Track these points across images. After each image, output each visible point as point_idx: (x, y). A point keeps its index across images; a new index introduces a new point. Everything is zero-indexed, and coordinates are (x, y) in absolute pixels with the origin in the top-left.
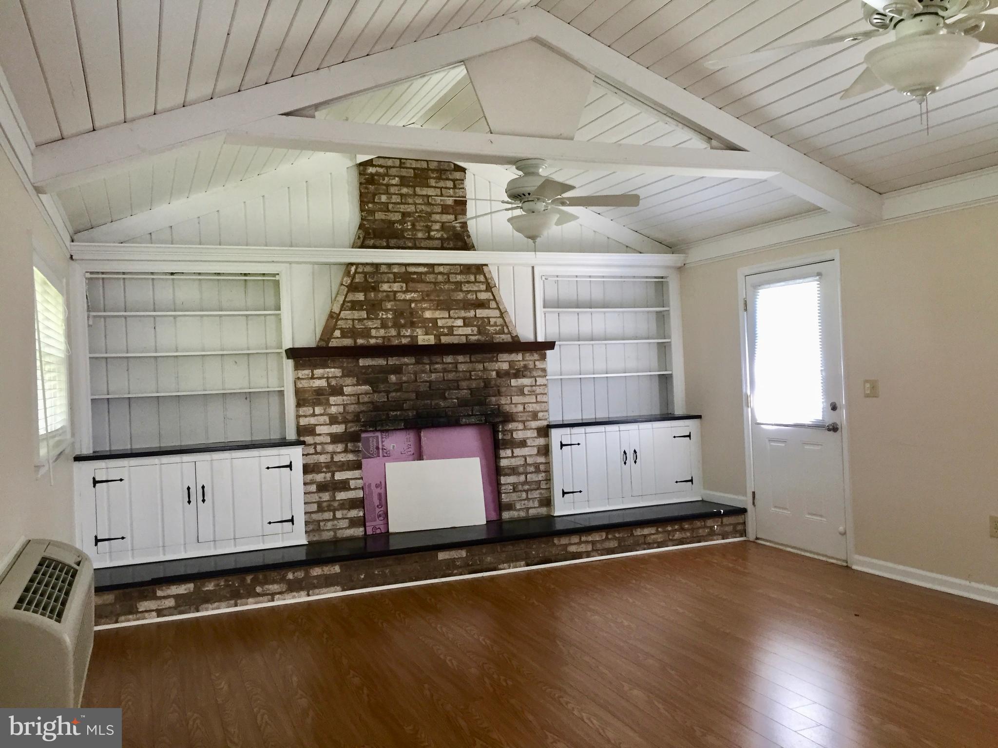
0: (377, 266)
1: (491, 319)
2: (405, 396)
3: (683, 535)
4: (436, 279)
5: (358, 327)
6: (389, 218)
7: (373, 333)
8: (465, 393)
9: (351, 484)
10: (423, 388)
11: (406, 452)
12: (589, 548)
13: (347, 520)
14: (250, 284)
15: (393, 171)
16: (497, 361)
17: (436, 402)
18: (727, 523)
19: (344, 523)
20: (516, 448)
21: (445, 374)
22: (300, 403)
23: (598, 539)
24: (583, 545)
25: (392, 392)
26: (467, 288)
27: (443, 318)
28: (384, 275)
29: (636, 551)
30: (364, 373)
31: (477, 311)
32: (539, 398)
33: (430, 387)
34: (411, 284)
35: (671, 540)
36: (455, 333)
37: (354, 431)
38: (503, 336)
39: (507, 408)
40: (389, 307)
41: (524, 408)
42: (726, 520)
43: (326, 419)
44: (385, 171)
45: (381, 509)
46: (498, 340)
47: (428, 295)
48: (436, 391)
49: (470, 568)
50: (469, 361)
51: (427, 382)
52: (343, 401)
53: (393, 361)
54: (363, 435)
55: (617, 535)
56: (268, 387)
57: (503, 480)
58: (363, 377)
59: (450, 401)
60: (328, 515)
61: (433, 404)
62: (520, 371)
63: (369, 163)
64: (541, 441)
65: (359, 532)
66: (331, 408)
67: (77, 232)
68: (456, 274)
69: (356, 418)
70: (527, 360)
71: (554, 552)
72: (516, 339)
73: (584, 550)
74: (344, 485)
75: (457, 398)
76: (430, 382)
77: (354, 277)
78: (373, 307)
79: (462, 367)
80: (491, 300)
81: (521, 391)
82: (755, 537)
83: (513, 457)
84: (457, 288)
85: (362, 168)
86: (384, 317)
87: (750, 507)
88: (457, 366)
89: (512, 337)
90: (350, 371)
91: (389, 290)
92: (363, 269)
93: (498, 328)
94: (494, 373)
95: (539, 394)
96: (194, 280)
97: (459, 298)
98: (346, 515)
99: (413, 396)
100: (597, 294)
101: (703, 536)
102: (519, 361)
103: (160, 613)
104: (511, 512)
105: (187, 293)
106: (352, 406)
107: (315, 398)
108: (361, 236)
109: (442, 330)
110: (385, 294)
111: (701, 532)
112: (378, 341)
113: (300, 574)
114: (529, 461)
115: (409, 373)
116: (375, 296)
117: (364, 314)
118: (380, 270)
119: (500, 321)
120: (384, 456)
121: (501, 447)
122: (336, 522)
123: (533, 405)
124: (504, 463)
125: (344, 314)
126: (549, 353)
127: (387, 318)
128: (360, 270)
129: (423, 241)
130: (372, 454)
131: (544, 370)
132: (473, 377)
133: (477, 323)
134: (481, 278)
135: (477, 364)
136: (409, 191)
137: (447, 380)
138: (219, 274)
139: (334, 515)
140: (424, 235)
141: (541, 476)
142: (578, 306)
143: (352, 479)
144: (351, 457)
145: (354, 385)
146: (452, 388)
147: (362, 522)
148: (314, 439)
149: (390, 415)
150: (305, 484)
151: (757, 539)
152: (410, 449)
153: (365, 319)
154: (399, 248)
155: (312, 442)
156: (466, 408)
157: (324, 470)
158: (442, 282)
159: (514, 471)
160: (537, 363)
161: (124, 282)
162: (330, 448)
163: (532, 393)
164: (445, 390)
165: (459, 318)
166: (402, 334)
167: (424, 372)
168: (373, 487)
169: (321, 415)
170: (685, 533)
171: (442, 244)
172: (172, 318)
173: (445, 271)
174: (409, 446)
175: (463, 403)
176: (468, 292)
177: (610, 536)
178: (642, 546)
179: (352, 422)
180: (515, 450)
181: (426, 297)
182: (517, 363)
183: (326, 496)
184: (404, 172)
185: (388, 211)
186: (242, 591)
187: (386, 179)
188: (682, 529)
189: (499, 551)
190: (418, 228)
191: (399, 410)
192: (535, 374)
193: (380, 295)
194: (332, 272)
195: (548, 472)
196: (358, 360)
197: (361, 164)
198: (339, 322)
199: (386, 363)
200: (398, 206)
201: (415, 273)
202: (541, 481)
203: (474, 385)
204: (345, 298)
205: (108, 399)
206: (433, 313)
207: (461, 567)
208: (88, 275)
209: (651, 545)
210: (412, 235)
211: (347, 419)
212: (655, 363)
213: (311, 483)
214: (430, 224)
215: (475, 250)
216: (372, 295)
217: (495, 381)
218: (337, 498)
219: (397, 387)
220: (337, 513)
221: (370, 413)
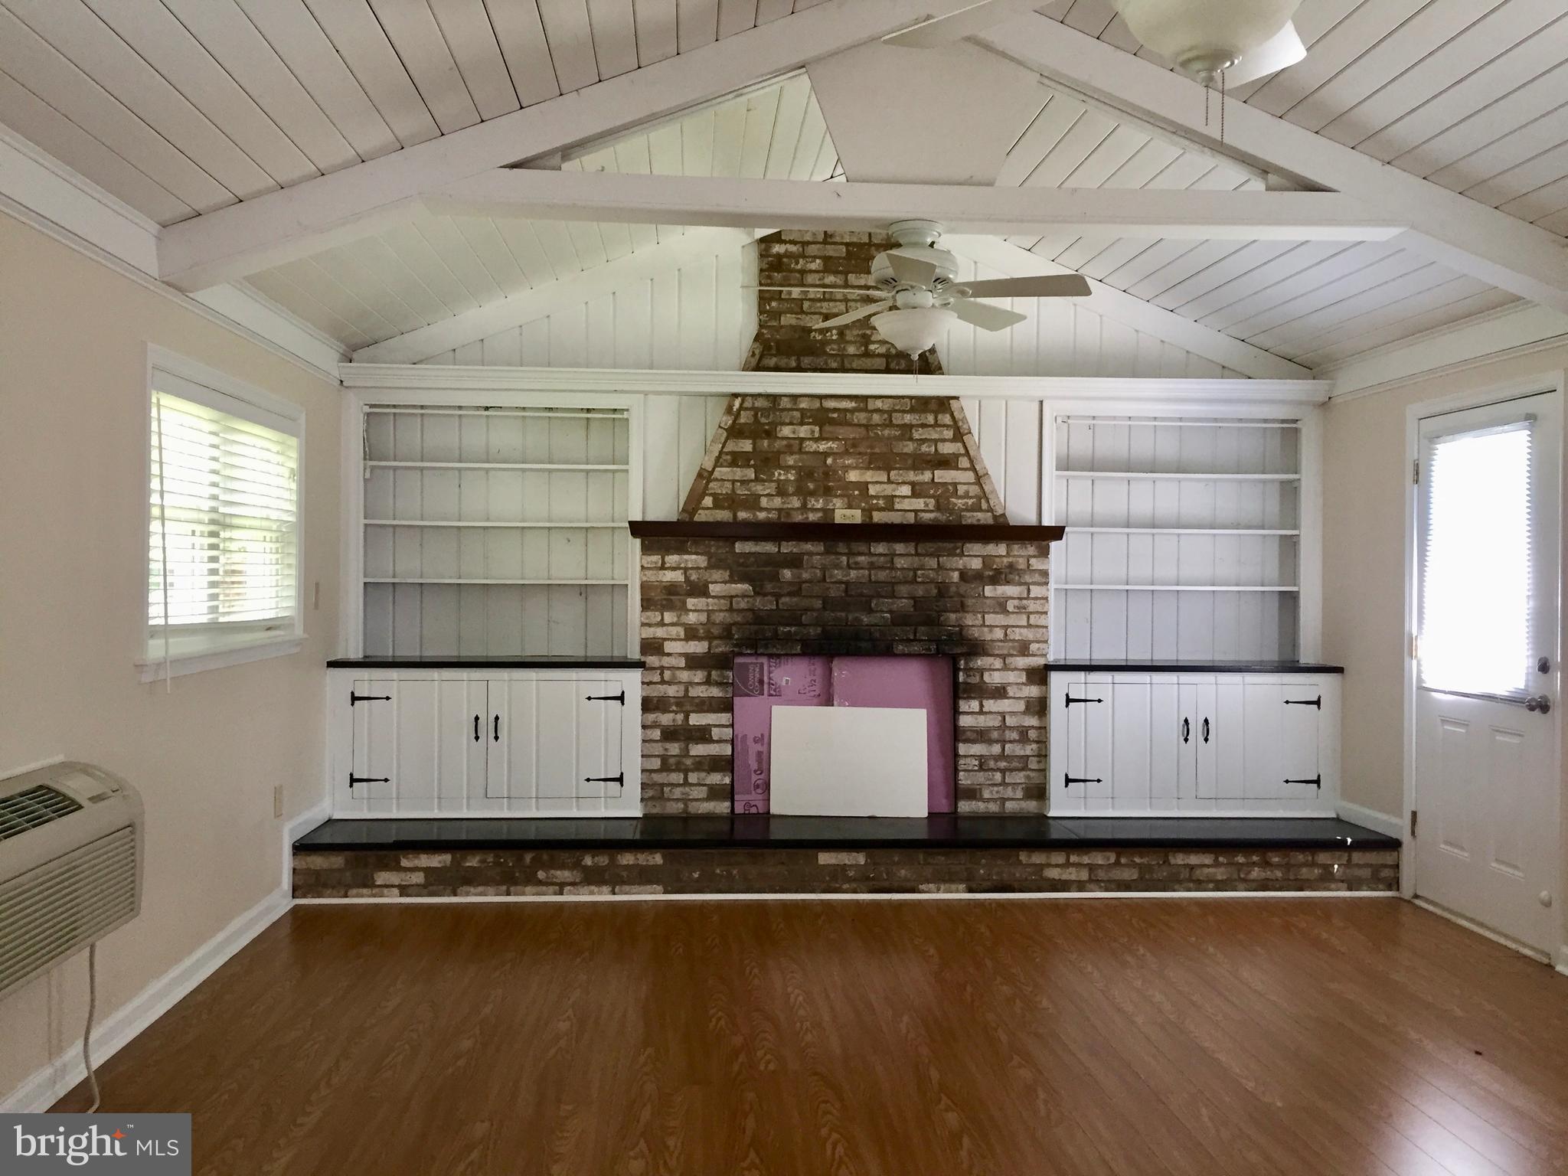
0: (774, 398)
1: (959, 487)
2: (805, 603)
3: (1268, 874)
4: (870, 419)
5: (739, 492)
6: (802, 323)
7: (764, 502)
8: (904, 604)
9: (713, 733)
10: (835, 592)
11: (807, 691)
12: (1084, 875)
13: (705, 788)
14: (592, 424)
15: (812, 250)
16: (962, 555)
17: (857, 615)
18: (1361, 862)
19: (700, 792)
20: (988, 698)
21: (872, 572)
22: (647, 604)
23: (1100, 862)
24: (1071, 869)
25: (783, 595)
26: (920, 435)
27: (877, 483)
28: (785, 413)
29: (1174, 891)
30: (742, 565)
31: (935, 472)
32: (1033, 620)
33: (846, 591)
34: (827, 428)
35: (1245, 880)
36: (897, 506)
37: (722, 653)
38: (979, 514)
39: (976, 633)
40: (791, 463)
41: (1006, 634)
42: (1357, 857)
43: (680, 631)
44: (801, 249)
45: (760, 777)
46: (969, 521)
47: (854, 446)
48: (857, 597)
49: (871, 883)
50: (913, 552)
51: (841, 582)
52: (708, 605)
53: (788, 548)
54: (739, 660)
55: (1137, 860)
56: (613, 579)
57: (962, 749)
58: (740, 571)
59: (878, 615)
60: (677, 777)
61: (850, 618)
62: (1001, 573)
63: (776, 238)
64: (1034, 691)
65: (722, 807)
66: (688, 614)
67: (355, 348)
68: (904, 412)
69: (727, 633)
70: (1014, 556)
71: (1018, 875)
72: (1002, 520)
73: (1073, 877)
74: (703, 735)
75: (890, 612)
76: (847, 583)
77: (738, 415)
78: (765, 463)
79: (900, 562)
80: (961, 455)
81: (1001, 606)
82: (1412, 895)
83: (981, 712)
84: (902, 435)
85: (763, 246)
86: (782, 478)
87: (1405, 837)
88: (893, 559)
89: (995, 517)
90: (721, 560)
91: (792, 436)
92: (753, 403)
93: (970, 502)
94: (956, 575)
95: (1031, 613)
96: (516, 417)
97: (906, 450)
98: (704, 779)
99: (818, 604)
100: (1167, 448)
101: (1308, 880)
102: (1001, 556)
103: (404, 890)
104: (974, 802)
105: (505, 436)
106: (722, 614)
107: (665, 599)
108: (757, 352)
109: (875, 502)
110: (785, 442)
111: (1305, 873)
112: (770, 516)
113: (603, 860)
114: (1010, 721)
115: (812, 567)
116: (769, 446)
117: (750, 474)
118: (779, 405)
119: (974, 490)
120: (770, 695)
121: (961, 695)
122: (687, 789)
123: (1022, 630)
124: (965, 721)
125: (719, 472)
126: (1054, 545)
127: (787, 481)
128: (747, 404)
129: (855, 359)
130: (752, 691)
131: (1045, 574)
132: (919, 580)
133: (935, 492)
134: (946, 419)
135: (927, 559)
136: (838, 281)
137: (875, 582)
138: (550, 409)
139: (686, 778)
140: (858, 349)
141: (1030, 749)
142: (1129, 469)
143: (716, 726)
144: (715, 692)
145: (725, 582)
146: (884, 594)
147: (729, 793)
148: (660, 661)
149: (779, 632)
150: (644, 727)
151: (1416, 896)
152: (813, 688)
153: (752, 481)
154: (815, 370)
155: (657, 664)
156: (905, 628)
157: (674, 708)
158: (878, 425)
159: (981, 736)
160: (1033, 561)
161: (422, 421)
162: (685, 676)
163: (1021, 610)
164: (872, 597)
165: (904, 483)
166: (809, 506)
167: (837, 566)
168: (750, 742)
169: (673, 624)
170: (1272, 871)
171: (888, 364)
172: (483, 473)
173: (886, 407)
174: (813, 683)
175: (900, 620)
176: (924, 441)
177: (1123, 861)
178: (1186, 885)
179: (720, 637)
180: (985, 702)
181: (851, 448)
182: (997, 560)
183: (674, 748)
184: (830, 250)
185: (802, 312)
186: (517, 874)
187: (801, 261)
188: (1266, 864)
189: (922, 862)
190: (848, 338)
191: (795, 625)
192: (1027, 578)
193: (779, 444)
194: (709, 409)
195: (1043, 742)
196: (734, 543)
197: (762, 240)
198: (711, 485)
199: (777, 550)
200: (819, 304)
201: (835, 410)
202: (1028, 756)
203: (920, 592)
204: (723, 447)
205: (394, 583)
206: (861, 475)
207: (855, 880)
208: (367, 409)
209: (1204, 884)
210: (839, 350)
211: (712, 633)
212: (1273, 570)
213: (655, 725)
214: (868, 332)
215: (943, 374)
216: (766, 443)
217: (957, 587)
218: (692, 753)
219: (795, 588)
220: (690, 775)
221: (748, 626)
